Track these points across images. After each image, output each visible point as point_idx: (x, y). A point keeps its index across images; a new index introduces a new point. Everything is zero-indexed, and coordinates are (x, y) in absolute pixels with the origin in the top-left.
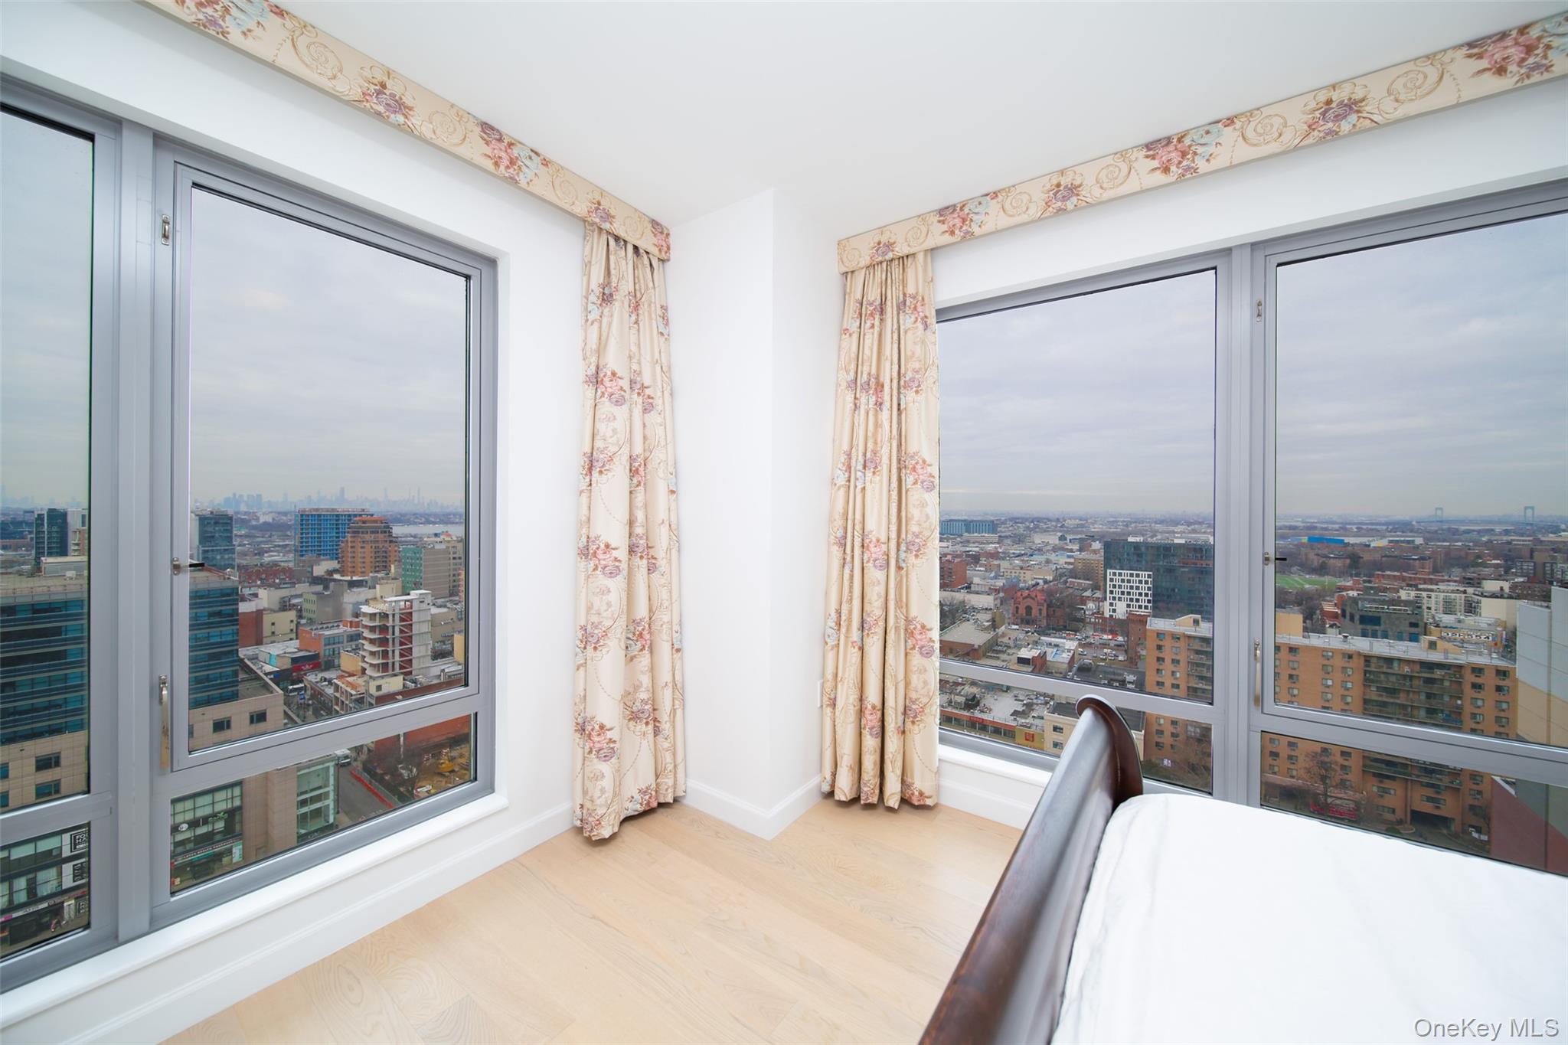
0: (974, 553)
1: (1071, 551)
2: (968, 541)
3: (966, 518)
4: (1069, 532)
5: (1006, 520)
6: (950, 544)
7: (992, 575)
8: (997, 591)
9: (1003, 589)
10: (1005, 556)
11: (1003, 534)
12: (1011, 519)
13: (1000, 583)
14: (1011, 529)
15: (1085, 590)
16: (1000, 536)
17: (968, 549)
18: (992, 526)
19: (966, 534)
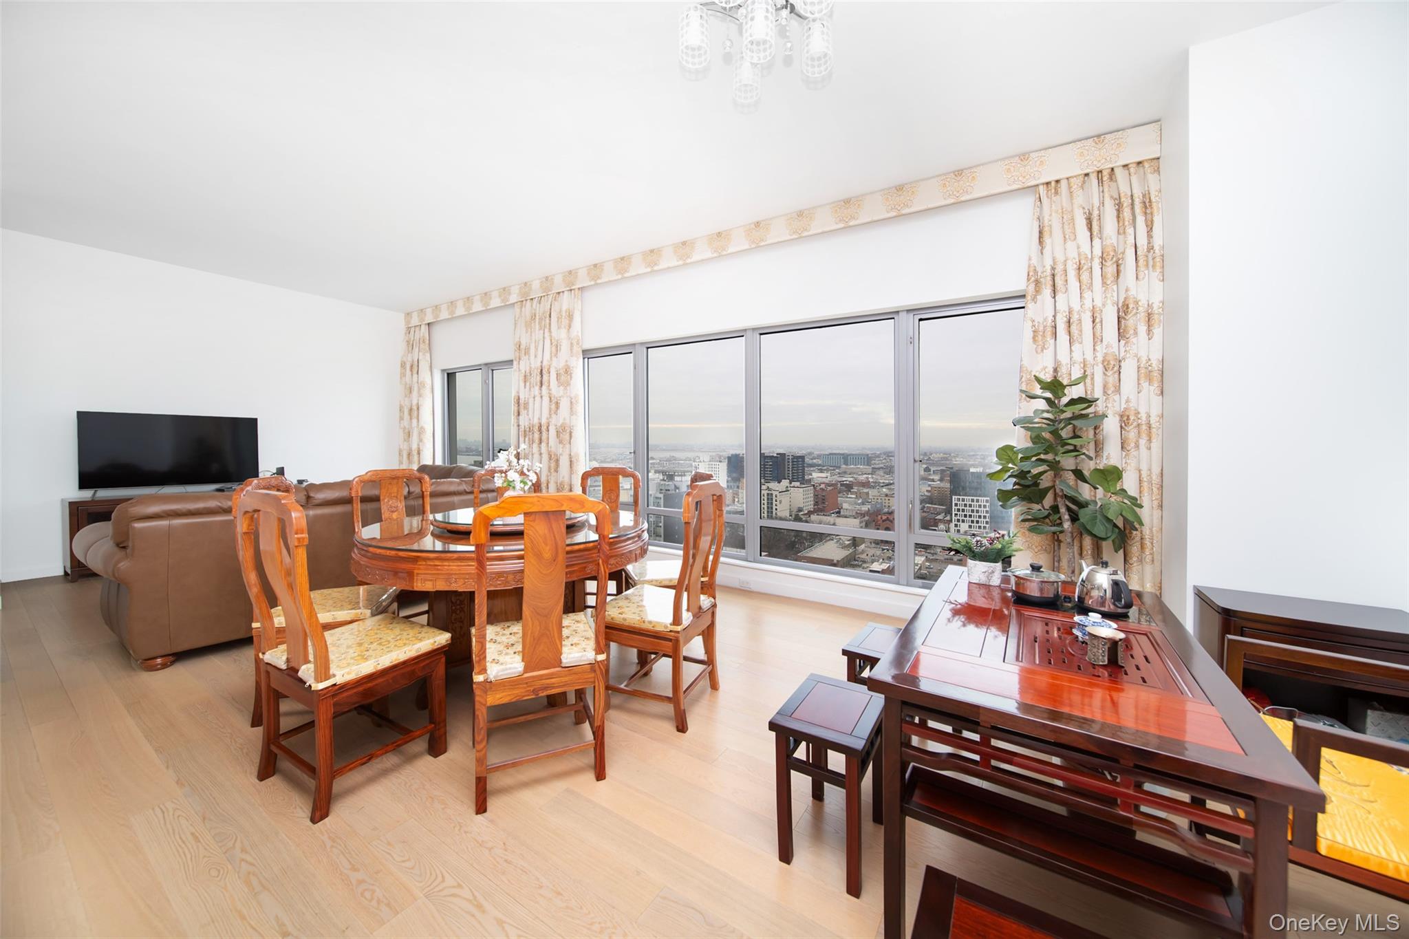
0: (848, 482)
1: (933, 480)
2: (845, 473)
3: (846, 452)
4: (933, 464)
5: (881, 454)
6: (829, 474)
7: (860, 501)
8: (863, 515)
9: (867, 513)
10: (876, 485)
11: (877, 466)
12: (885, 454)
13: (865, 508)
14: (884, 461)
15: (939, 514)
16: (873, 468)
17: (844, 479)
18: (867, 459)
19: (844, 466)
